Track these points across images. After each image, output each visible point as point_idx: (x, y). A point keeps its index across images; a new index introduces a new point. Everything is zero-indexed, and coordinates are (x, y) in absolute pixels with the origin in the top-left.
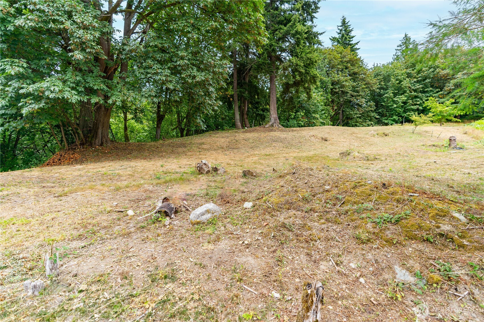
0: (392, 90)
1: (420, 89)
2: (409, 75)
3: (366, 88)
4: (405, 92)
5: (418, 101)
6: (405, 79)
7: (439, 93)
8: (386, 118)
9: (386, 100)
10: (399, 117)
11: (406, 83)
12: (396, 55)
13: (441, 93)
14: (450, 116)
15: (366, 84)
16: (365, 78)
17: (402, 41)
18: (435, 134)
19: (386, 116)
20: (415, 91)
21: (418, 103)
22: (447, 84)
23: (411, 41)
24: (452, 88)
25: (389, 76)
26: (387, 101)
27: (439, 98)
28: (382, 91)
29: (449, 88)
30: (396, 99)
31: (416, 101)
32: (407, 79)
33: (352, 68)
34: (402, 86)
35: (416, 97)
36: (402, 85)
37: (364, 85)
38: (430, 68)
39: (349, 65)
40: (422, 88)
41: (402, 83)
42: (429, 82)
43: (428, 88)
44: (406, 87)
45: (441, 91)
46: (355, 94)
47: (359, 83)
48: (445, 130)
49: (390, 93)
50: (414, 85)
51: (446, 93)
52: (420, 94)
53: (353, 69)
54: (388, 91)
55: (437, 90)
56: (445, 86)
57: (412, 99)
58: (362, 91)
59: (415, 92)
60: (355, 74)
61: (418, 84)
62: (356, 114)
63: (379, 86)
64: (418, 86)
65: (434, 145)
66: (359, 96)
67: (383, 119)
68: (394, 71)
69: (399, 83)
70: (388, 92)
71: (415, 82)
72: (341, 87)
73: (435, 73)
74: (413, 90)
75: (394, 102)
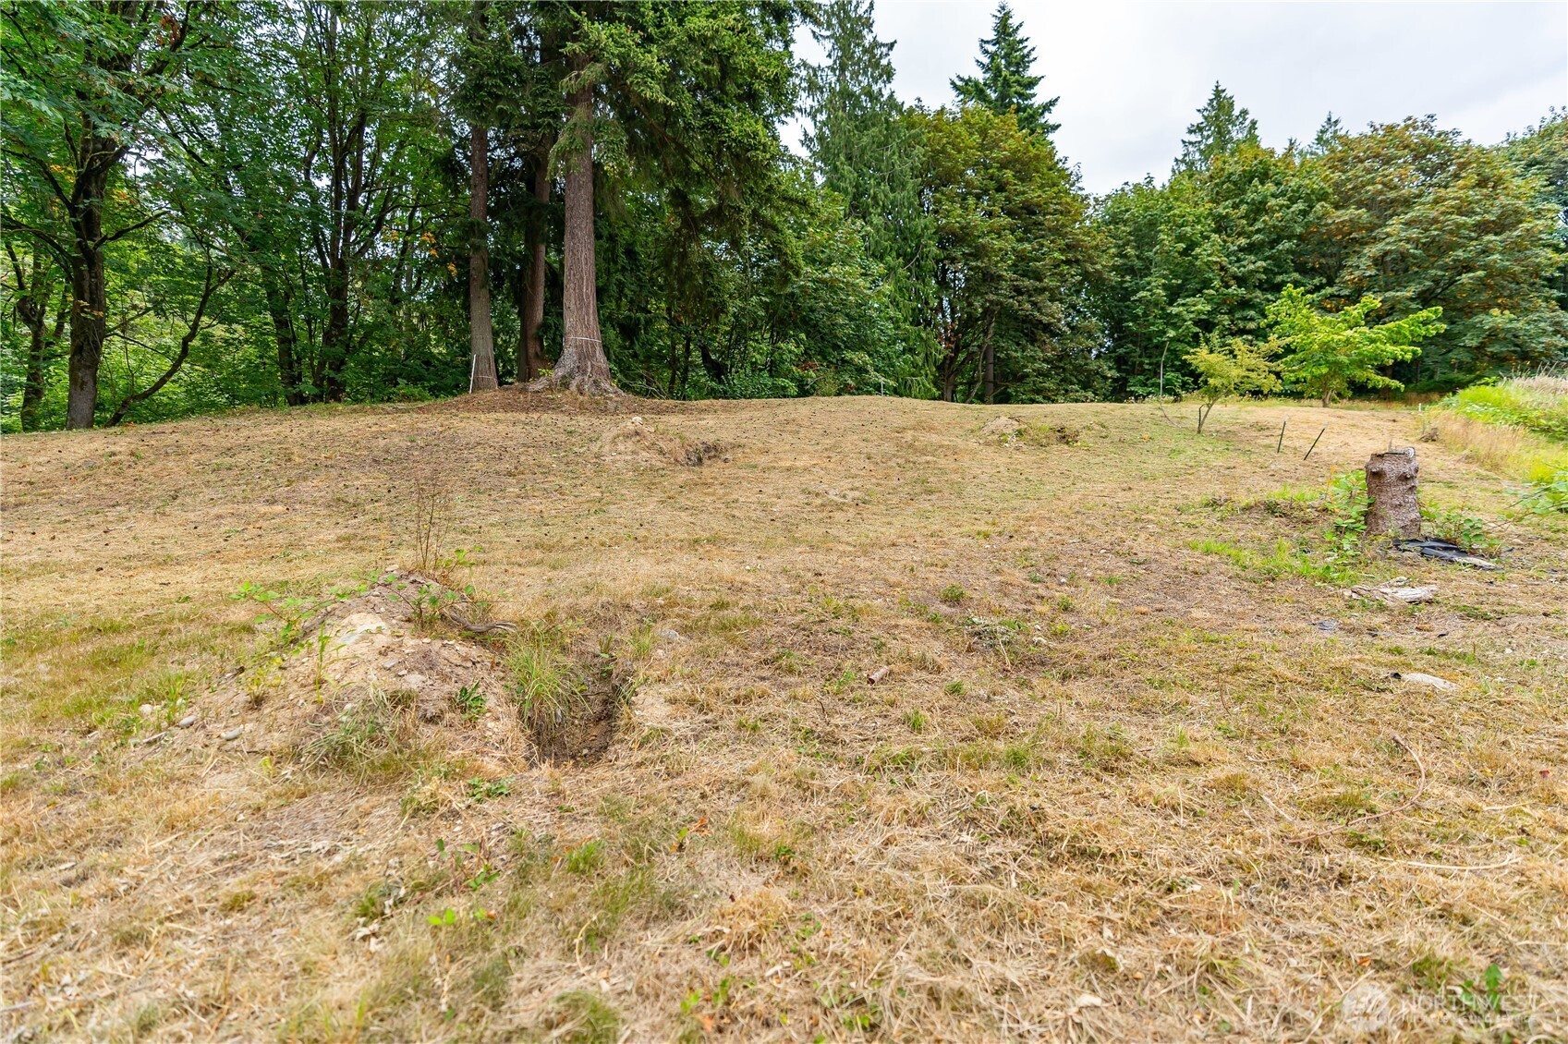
0: (1164, 277)
1: (1258, 276)
2: (1222, 225)
3: (1068, 262)
4: (1206, 284)
5: (1252, 319)
6: (1208, 238)
7: (1323, 292)
8: (1142, 378)
9: (1140, 312)
10: (1184, 375)
11: (1209, 252)
12: (1183, 161)
13: (1329, 290)
14: (1361, 364)
15: (1069, 247)
16: (1063, 226)
17: (1206, 113)
18: (1298, 439)
19: (1143, 372)
20: (1241, 281)
21: (1252, 325)
22: (1353, 261)
23: (1236, 112)
24: (1368, 273)
25: (1152, 224)
26: (1145, 314)
27: (1324, 309)
28: (1128, 278)
29: (1357, 273)
30: (1174, 310)
31: (1244, 319)
32: (1215, 236)
33: (1020, 188)
34: (1198, 263)
35: (1245, 304)
36: (1196, 258)
37: (1062, 251)
38: (1293, 201)
39: (1009, 174)
40: (1266, 271)
41: (1198, 250)
42: (1289, 251)
43: (1286, 272)
44: (1208, 264)
45: (1331, 283)
46: (1027, 283)
47: (1042, 245)
48: (1341, 422)
49: (1155, 287)
50: (1239, 260)
51: (1346, 292)
52: (1258, 293)
53: (1024, 193)
54: (1148, 279)
55: (1316, 281)
56: (1341, 267)
57: (1230, 312)
58: (1052, 275)
59: (1240, 287)
60: (1029, 209)
61: (1253, 258)
62: (1033, 359)
63: (1119, 261)
64: (1253, 264)
65: (1271, 509)
66: (1044, 290)
67: (1132, 381)
68: (1170, 209)
69: (1185, 253)
70: (1149, 283)
71: (1241, 249)
72: (976, 256)
73: (1311, 217)
74: (1235, 277)
75: (1171, 321)
